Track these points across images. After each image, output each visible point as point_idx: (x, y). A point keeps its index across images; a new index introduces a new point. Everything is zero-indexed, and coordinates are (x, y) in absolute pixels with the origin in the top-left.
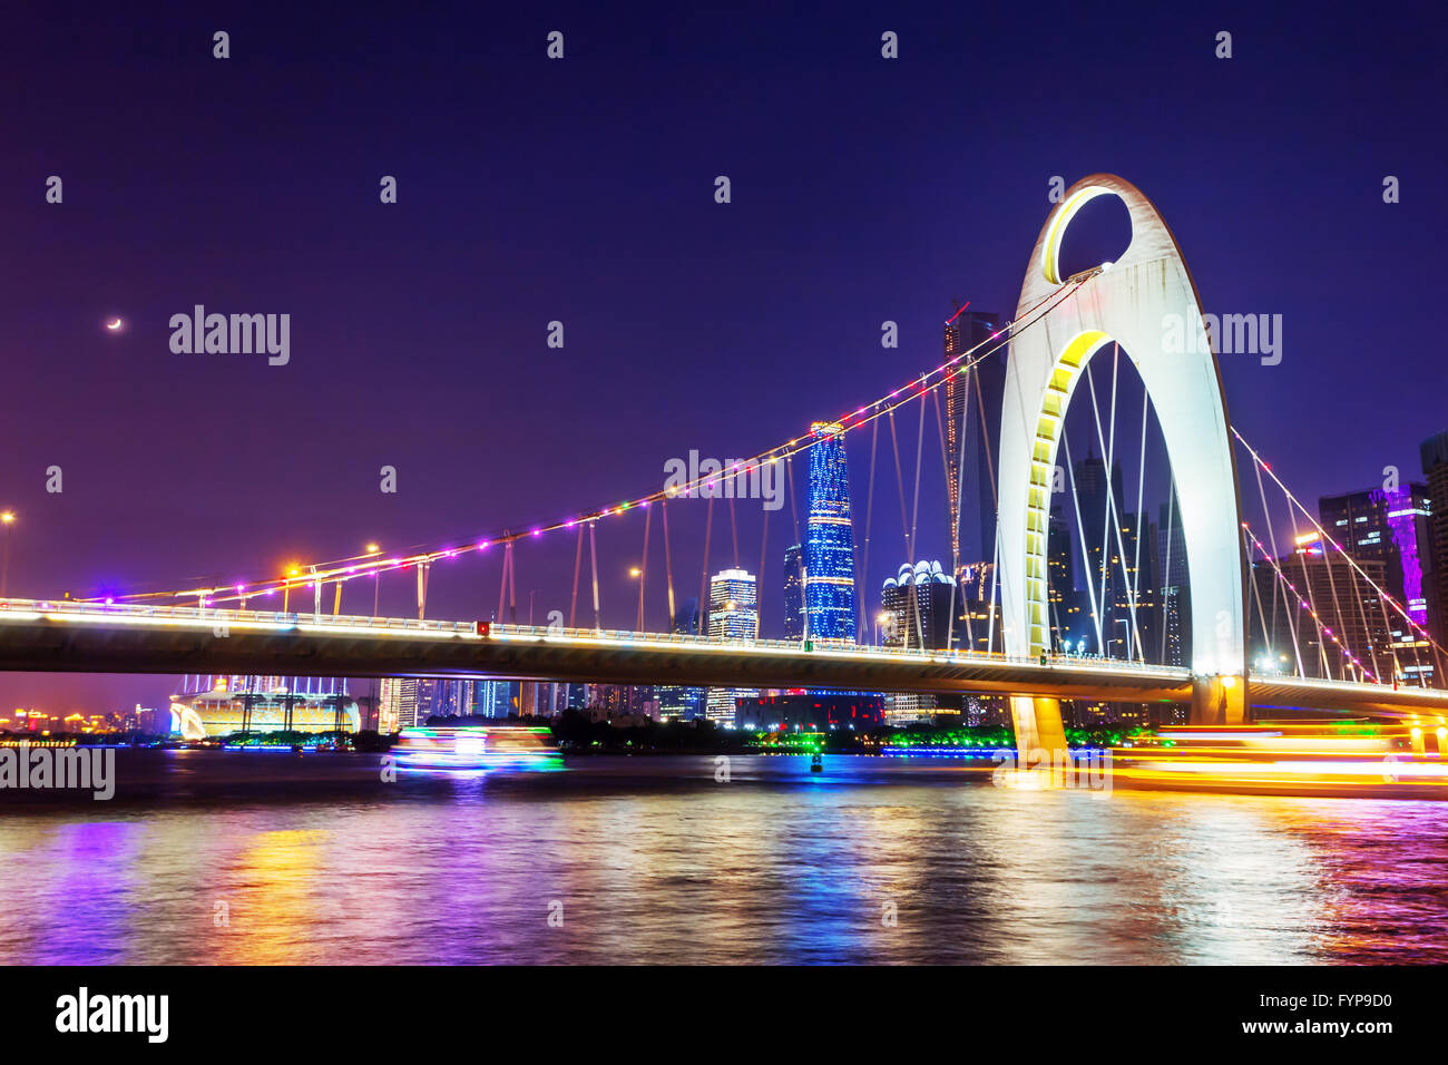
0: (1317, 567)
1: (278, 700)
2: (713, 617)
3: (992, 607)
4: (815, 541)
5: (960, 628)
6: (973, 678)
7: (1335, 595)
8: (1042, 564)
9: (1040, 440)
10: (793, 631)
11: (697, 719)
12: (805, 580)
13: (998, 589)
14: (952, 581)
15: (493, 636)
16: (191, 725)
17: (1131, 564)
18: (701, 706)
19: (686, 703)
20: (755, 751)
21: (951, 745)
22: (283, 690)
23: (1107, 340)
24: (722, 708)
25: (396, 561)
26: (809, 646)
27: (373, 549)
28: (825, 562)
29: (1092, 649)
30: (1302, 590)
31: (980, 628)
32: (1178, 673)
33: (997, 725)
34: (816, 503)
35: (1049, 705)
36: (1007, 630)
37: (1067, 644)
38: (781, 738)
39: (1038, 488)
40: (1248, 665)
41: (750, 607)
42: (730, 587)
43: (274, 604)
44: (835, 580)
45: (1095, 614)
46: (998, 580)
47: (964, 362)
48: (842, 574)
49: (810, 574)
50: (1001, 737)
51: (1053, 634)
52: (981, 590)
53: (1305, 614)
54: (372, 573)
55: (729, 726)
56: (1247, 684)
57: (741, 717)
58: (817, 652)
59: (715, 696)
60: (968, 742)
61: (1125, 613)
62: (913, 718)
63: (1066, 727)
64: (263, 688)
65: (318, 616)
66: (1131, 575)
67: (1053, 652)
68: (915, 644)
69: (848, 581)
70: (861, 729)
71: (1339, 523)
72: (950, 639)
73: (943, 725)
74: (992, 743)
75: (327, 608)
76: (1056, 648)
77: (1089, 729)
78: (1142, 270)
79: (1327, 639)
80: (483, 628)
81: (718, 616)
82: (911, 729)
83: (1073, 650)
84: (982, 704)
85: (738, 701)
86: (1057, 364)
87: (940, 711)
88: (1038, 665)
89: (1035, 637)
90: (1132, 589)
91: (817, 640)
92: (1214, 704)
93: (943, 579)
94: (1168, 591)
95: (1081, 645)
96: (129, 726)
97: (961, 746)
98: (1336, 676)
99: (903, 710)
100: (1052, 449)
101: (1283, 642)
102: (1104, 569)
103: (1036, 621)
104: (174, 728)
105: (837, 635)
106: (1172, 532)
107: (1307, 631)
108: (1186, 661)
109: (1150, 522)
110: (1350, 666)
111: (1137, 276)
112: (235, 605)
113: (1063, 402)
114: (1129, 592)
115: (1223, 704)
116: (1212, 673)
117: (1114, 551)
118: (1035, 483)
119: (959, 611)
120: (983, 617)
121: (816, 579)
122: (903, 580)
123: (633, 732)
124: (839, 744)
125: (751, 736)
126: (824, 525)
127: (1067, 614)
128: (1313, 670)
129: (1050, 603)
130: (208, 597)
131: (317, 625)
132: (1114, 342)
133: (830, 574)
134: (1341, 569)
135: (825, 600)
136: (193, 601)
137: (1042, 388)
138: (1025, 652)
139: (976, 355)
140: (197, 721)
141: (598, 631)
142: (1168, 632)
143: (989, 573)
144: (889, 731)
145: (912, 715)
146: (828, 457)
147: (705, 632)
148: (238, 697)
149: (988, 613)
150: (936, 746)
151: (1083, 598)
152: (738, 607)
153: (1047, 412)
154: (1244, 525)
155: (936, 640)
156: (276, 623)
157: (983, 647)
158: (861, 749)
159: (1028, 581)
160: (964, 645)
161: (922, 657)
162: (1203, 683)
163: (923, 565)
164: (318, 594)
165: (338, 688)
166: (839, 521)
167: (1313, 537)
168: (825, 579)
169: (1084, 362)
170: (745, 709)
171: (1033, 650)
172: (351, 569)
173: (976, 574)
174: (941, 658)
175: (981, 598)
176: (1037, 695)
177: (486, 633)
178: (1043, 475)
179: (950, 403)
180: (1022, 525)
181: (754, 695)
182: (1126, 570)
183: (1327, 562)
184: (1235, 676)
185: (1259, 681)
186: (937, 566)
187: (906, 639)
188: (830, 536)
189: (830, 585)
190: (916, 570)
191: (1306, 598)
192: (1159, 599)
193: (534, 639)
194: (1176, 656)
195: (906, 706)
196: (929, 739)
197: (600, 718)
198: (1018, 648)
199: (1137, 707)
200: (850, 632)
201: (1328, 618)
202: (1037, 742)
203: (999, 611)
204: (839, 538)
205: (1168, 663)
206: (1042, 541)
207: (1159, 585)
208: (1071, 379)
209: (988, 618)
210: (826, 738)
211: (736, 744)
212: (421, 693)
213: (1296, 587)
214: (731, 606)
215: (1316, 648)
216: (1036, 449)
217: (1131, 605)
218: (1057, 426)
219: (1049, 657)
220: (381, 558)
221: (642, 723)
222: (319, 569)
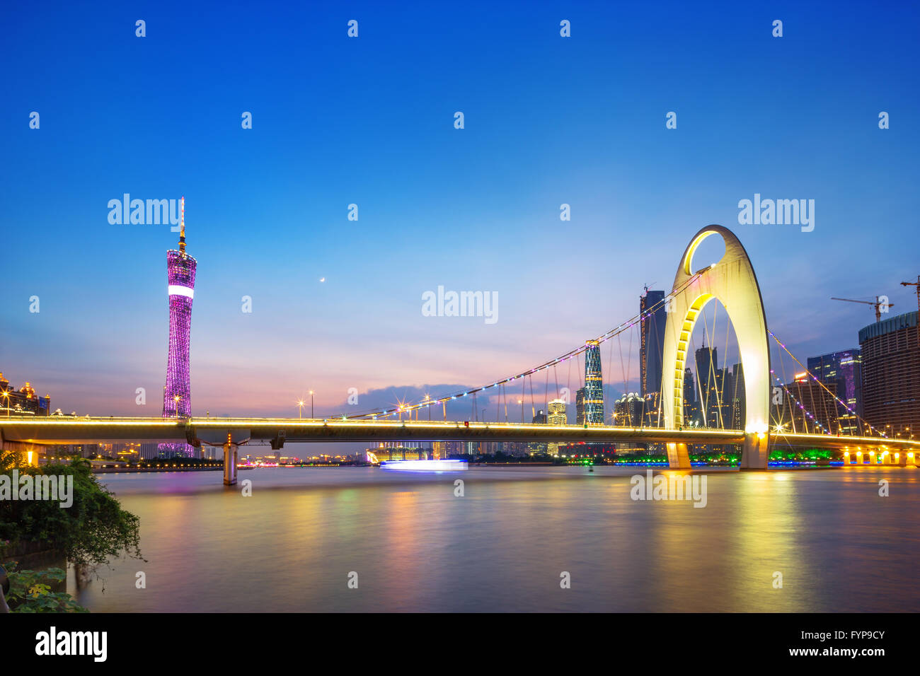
0: (804, 387)
1: (400, 450)
2: (549, 417)
3: (660, 409)
4: (588, 387)
5: (646, 418)
6: (652, 436)
7: (812, 398)
8: (681, 392)
9: (681, 342)
10: (580, 420)
11: (545, 454)
12: (584, 402)
13: (662, 402)
14: (643, 400)
15: (470, 426)
16: (374, 459)
17: (719, 390)
18: (546, 449)
19: (540, 448)
20: (566, 465)
21: (642, 462)
22: (401, 447)
23: (712, 297)
24: (553, 450)
25: (435, 402)
26: (586, 426)
27: (427, 397)
28: (592, 395)
29: (701, 424)
30: (797, 397)
31: (655, 418)
32: (739, 433)
33: (661, 454)
34: (588, 373)
35: (682, 445)
36: (666, 418)
37: (691, 423)
38: (576, 460)
39: (680, 361)
40: (771, 429)
41: (563, 413)
42: (555, 406)
43: (396, 418)
44: (596, 401)
45: (703, 410)
46: (662, 399)
47: (649, 312)
48: (598, 399)
49: (586, 399)
50: (662, 459)
51: (685, 419)
52: (655, 403)
53: (798, 407)
54: (428, 406)
55: (556, 456)
56: (769, 435)
57: (560, 454)
58: (589, 429)
59: (551, 446)
60: (649, 460)
61: (717, 409)
62: (627, 452)
63: (689, 454)
64: (395, 446)
65: (411, 421)
66: (720, 394)
67: (684, 425)
68: (628, 424)
69: (600, 401)
70: (606, 456)
71: (816, 368)
72: (642, 422)
73: (639, 455)
74: (659, 461)
75: (413, 418)
76: (686, 424)
77: (700, 454)
78: (729, 266)
79: (807, 417)
80: (467, 423)
81: (551, 416)
82: (626, 456)
83: (693, 425)
84: (655, 446)
85: (559, 447)
86: (690, 310)
87: (638, 449)
88: (678, 431)
89: (677, 420)
90: (720, 399)
91: (589, 424)
92: (754, 444)
93: (639, 398)
94: (736, 400)
95: (697, 423)
96: (354, 459)
97: (646, 462)
98: (810, 431)
99: (623, 449)
100: (687, 345)
101: (787, 419)
102: (708, 392)
103: (678, 413)
104: (368, 460)
105: (597, 422)
106: (739, 377)
107: (798, 412)
108: (743, 428)
109: (729, 372)
110: (817, 428)
111: (727, 269)
112: (384, 419)
113: (693, 324)
114: (718, 401)
115: (758, 444)
116: (754, 432)
117: (712, 385)
118: (678, 359)
119: (646, 411)
120: (655, 413)
121: (588, 401)
122: (623, 400)
123: (521, 459)
124: (599, 462)
125: (565, 460)
126: (592, 381)
127: (691, 411)
128: (800, 429)
129: (684, 407)
130: (375, 416)
131: (411, 424)
132: (715, 299)
133: (594, 399)
134: (816, 388)
135: (592, 409)
136: (371, 418)
137: (683, 320)
138: (673, 426)
139: (654, 309)
140: (375, 457)
141: (507, 423)
142: (735, 416)
143: (659, 396)
144: (617, 457)
145: (627, 451)
146: (593, 354)
147: (546, 423)
148: (387, 449)
149: (658, 412)
150: (636, 462)
151: (698, 404)
152: (559, 413)
153: (684, 330)
154: (772, 371)
155: (637, 423)
156: (398, 425)
157: (655, 425)
158: (606, 464)
159: (675, 400)
160: (648, 426)
161: (631, 429)
162: (750, 436)
163: (631, 394)
164: (410, 414)
165: (420, 446)
166: (597, 379)
167: (804, 374)
168: (592, 401)
169: (701, 308)
170: (561, 450)
171: (677, 426)
172: (421, 405)
173: (653, 397)
174: (638, 430)
175: (655, 406)
176: (677, 442)
177: (468, 425)
178: (682, 356)
179: (644, 329)
180: (673, 376)
181: (566, 445)
182: (717, 392)
183: (810, 385)
184: (765, 433)
185: (774, 434)
186: (637, 394)
187: (624, 423)
188: (594, 385)
189: (594, 404)
190: (628, 396)
191: (799, 400)
192: (731, 404)
193: (484, 427)
194: (738, 426)
195: (624, 448)
196: (633, 459)
197: (509, 454)
198: (670, 425)
199: (721, 446)
200: (602, 420)
201: (808, 408)
202: (677, 460)
203: (662, 410)
204: (598, 385)
205: (735, 428)
206: (681, 382)
207: (732, 397)
208: (696, 314)
209: (658, 414)
210: (593, 460)
211: (560, 462)
212: (447, 447)
213: (794, 395)
214: (556, 413)
215: (802, 420)
216: (680, 346)
217: (719, 406)
218: (689, 335)
219: (683, 428)
220: (430, 400)
221: (524, 456)
222: (410, 405)
